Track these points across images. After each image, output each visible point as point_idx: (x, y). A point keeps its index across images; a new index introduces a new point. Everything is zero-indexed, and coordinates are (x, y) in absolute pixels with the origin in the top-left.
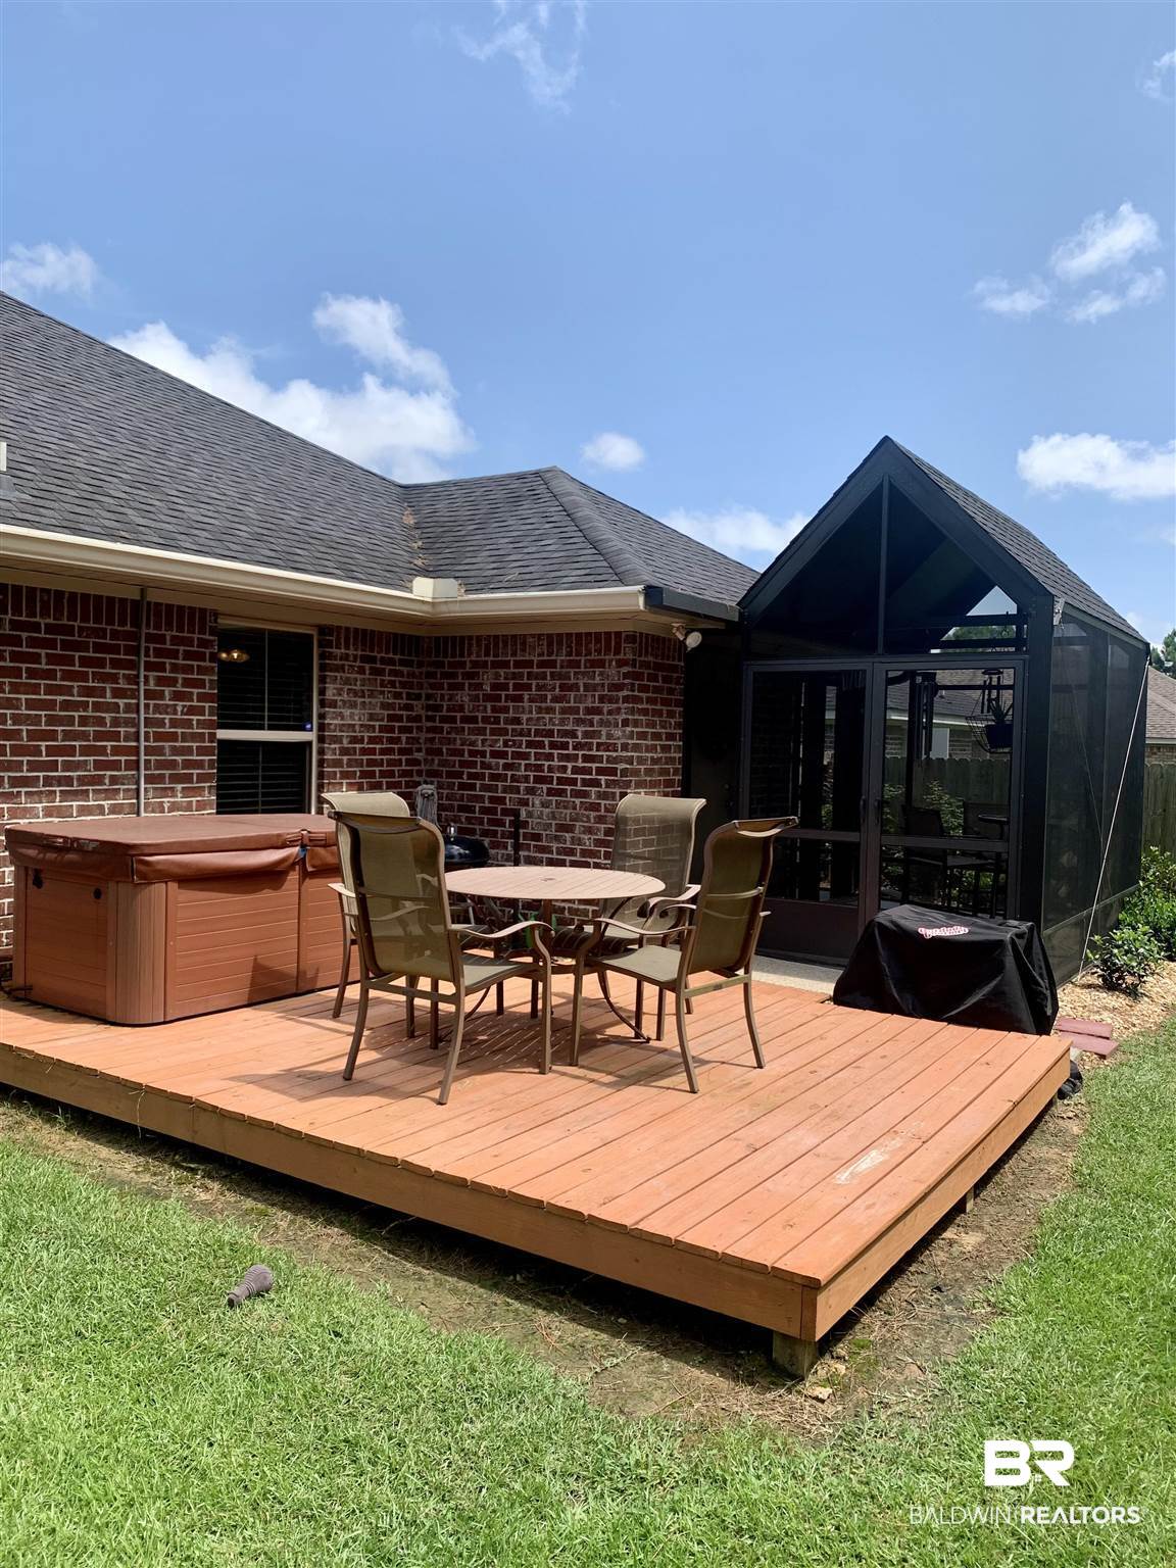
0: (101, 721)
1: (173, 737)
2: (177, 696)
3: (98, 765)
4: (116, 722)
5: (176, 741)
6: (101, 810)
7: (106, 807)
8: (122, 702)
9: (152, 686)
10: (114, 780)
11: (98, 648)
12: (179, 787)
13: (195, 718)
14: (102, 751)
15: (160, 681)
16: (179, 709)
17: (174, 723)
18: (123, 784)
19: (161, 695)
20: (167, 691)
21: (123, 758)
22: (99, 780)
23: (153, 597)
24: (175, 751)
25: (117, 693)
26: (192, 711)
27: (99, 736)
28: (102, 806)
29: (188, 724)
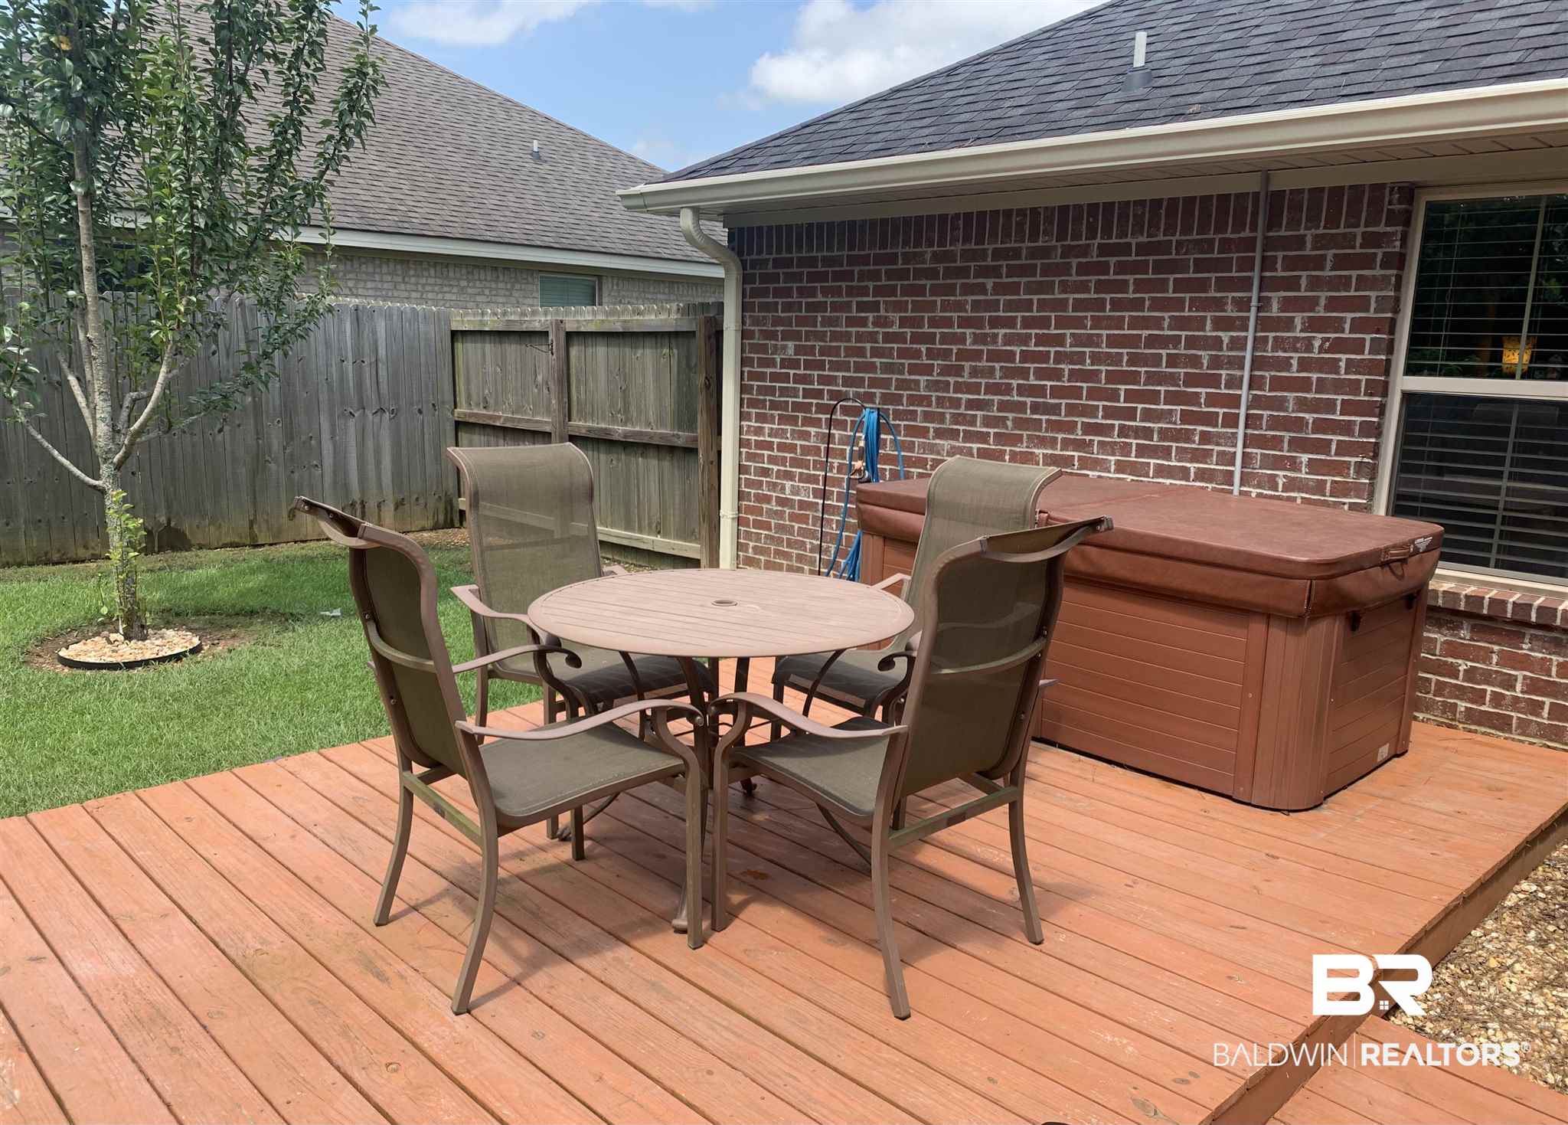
0: (1195, 361)
1: (1304, 385)
2: (1313, 325)
3: (1186, 417)
4: (1216, 363)
5: (1309, 391)
6: (1184, 473)
7: (1192, 471)
8: (1225, 336)
9: (1275, 311)
10: (1205, 438)
11: (1200, 266)
12: (1305, 458)
13: (1344, 357)
14: (1194, 399)
15: (1287, 304)
16: (1317, 344)
17: (1304, 365)
18: (1218, 444)
19: (1289, 324)
20: (1299, 318)
21: (1221, 411)
22: (1187, 436)
23: (1282, 182)
24: (1303, 405)
25: (1221, 324)
26: (1339, 346)
27: (1191, 380)
28: (1188, 469)
29: (1333, 367)
